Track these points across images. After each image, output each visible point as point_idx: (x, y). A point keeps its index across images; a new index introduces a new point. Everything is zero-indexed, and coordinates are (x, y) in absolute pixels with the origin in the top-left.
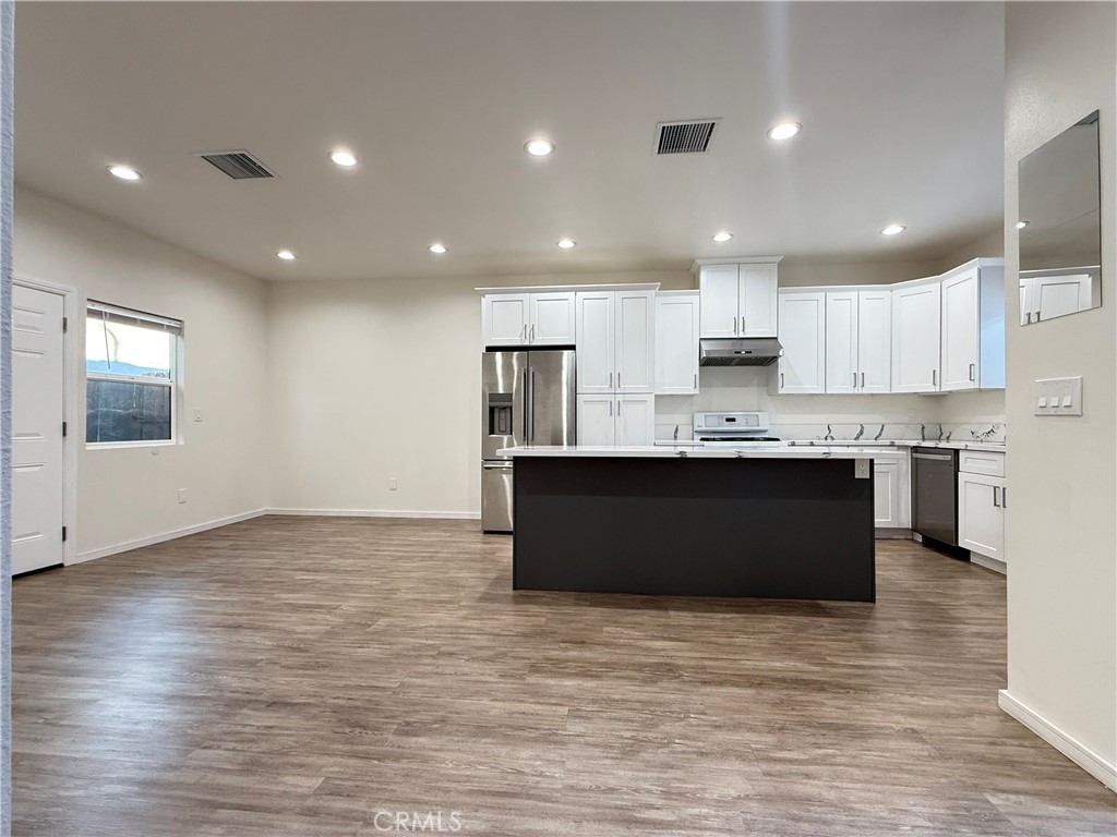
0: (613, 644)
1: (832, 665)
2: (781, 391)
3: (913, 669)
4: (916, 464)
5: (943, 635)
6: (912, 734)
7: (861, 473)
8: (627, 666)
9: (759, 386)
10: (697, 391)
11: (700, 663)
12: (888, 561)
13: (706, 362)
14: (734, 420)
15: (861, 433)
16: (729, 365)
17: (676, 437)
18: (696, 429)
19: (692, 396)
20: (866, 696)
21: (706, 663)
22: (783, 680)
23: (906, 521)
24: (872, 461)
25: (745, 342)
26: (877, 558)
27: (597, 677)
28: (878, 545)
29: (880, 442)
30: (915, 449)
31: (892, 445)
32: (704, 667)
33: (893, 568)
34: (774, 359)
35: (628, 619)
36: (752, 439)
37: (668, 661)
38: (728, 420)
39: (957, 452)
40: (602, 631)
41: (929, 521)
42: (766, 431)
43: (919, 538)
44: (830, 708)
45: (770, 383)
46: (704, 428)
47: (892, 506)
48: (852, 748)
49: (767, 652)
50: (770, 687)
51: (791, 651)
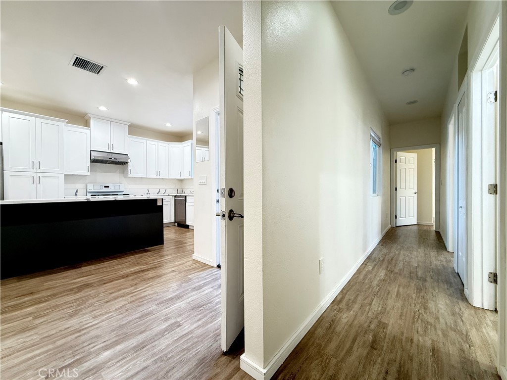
0: (52, 287)
1: (151, 264)
2: (129, 176)
3: (174, 257)
4: (175, 201)
5: (181, 247)
6: (173, 271)
7: (159, 204)
8: (64, 292)
9: (119, 173)
10: (89, 174)
11: (101, 279)
12: (168, 232)
13: (94, 161)
14: (108, 187)
15: (159, 192)
16: (105, 163)
17: (76, 195)
18: (89, 191)
19: (86, 175)
20: (161, 267)
21: (103, 278)
22: (135, 273)
23: (173, 220)
24: (162, 199)
25: (114, 154)
26: (164, 233)
27: (46, 301)
28: (164, 229)
29: (164, 195)
30: (175, 196)
31: (169, 195)
32: (103, 279)
33: (169, 234)
34: (127, 163)
35: (58, 277)
36: (117, 195)
37: (85, 283)
38: (105, 187)
39: (186, 196)
40: (44, 285)
41: (179, 219)
42: (123, 191)
43: (176, 224)
44: (151, 274)
45: (124, 172)
46: (93, 190)
47: (169, 216)
48: (157, 280)
49: (129, 267)
50: (130, 276)
51: (138, 264)
